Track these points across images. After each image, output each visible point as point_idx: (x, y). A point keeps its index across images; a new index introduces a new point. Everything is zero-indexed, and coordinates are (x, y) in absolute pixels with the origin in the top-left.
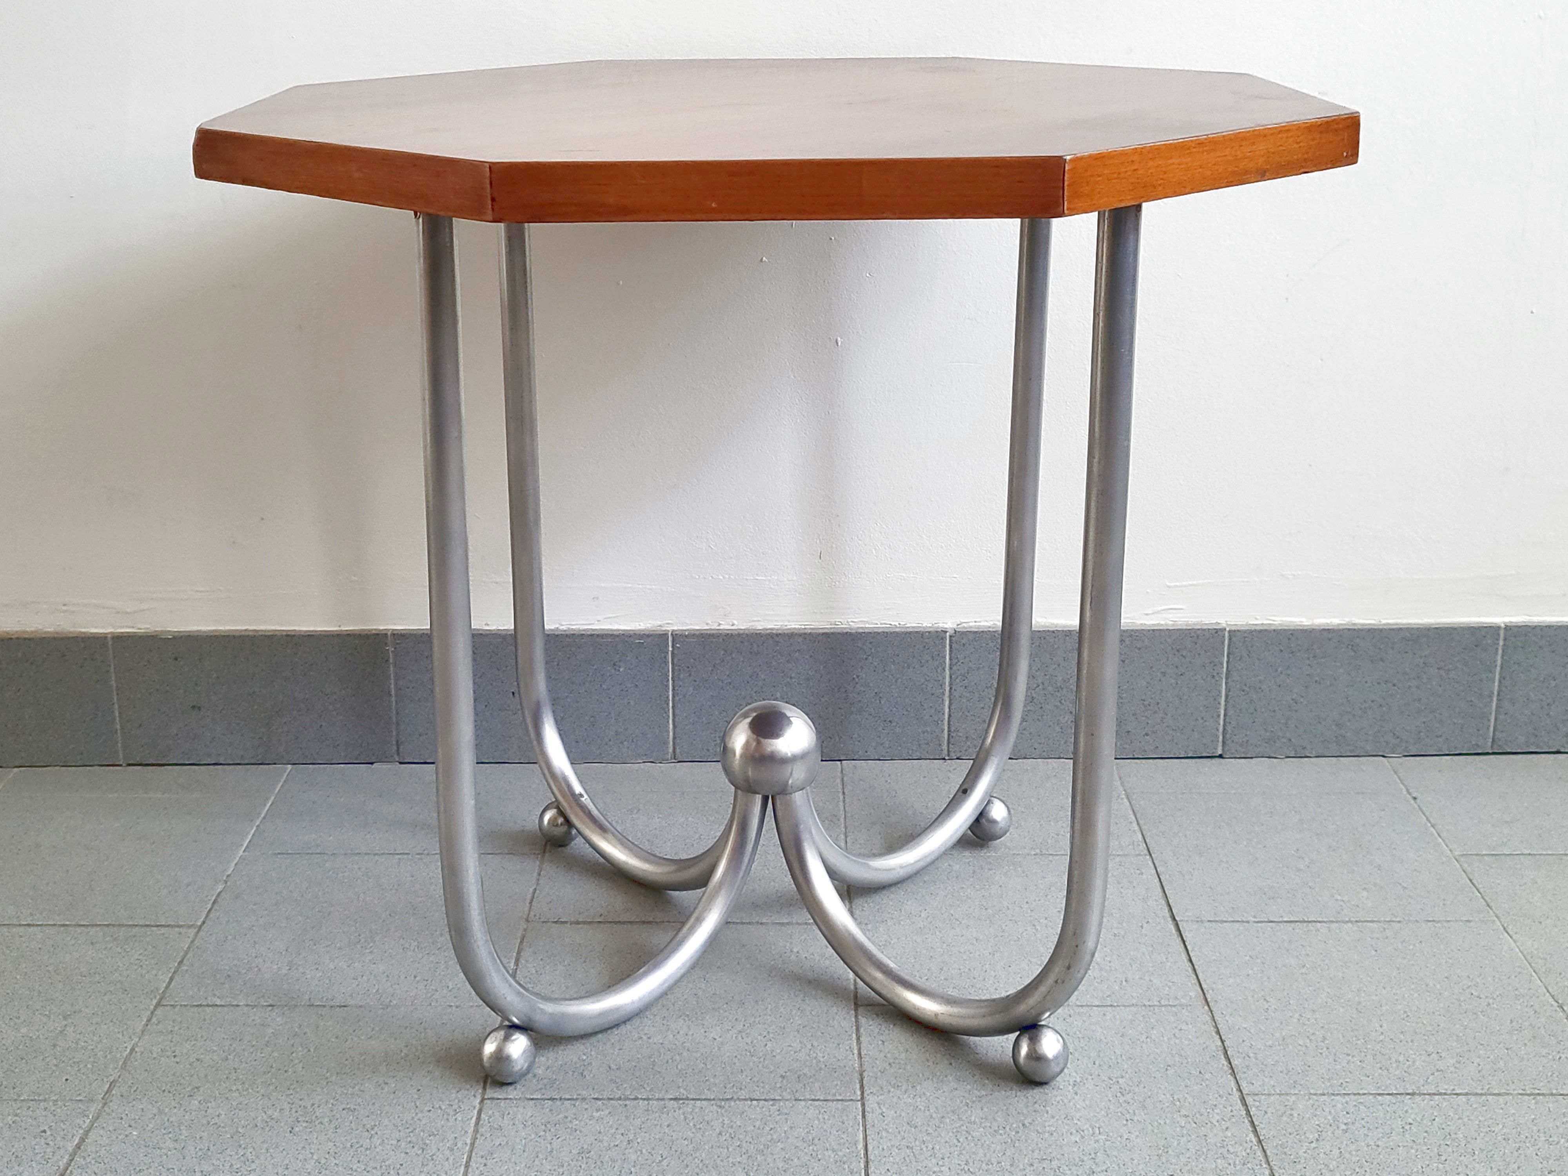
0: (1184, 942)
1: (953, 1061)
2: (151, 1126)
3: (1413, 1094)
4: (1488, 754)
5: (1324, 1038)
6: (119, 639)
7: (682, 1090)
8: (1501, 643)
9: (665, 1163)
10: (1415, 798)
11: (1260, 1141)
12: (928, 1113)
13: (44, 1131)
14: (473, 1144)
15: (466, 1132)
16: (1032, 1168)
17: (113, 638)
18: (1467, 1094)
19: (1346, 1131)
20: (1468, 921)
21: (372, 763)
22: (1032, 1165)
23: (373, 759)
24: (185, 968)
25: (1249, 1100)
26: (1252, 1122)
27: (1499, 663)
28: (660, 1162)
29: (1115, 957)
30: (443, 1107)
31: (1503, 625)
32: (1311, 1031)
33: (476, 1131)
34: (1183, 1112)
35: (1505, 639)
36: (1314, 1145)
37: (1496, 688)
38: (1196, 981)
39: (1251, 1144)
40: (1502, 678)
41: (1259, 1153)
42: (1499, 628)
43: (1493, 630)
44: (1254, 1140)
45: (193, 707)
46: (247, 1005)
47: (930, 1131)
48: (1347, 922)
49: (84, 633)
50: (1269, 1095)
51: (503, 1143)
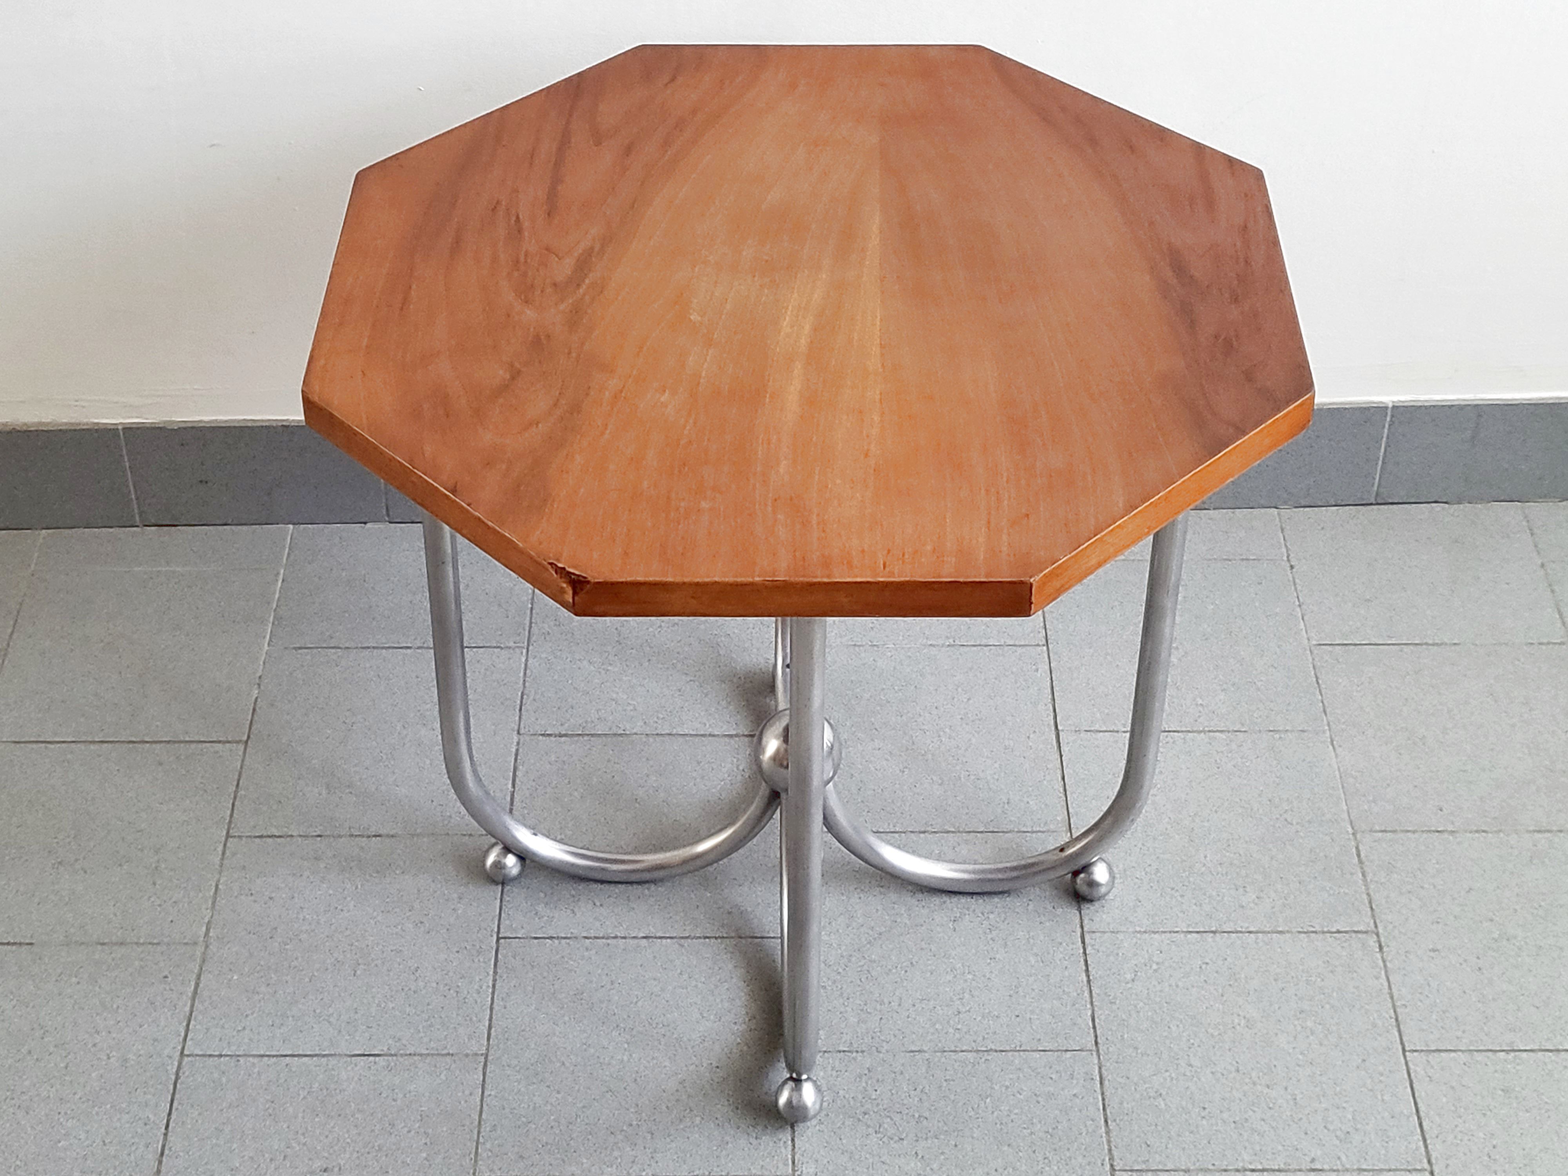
0: (1061, 756)
1: (862, 895)
2: (246, 970)
3: (1214, 932)
4: (1371, 504)
5: (1158, 870)
6: (129, 430)
7: (651, 927)
8: (1388, 419)
9: (640, 1004)
10: (1292, 567)
11: (1089, 981)
12: (839, 951)
13: (166, 977)
14: (494, 986)
15: (488, 973)
16: (914, 1009)
17: (124, 429)
18: (1257, 932)
19: (1156, 971)
20: (1303, 731)
21: (365, 523)
22: (914, 1005)
23: (366, 519)
24: (243, 792)
25: (1087, 938)
26: (1086, 961)
27: (1385, 435)
28: (636, 1002)
29: (1002, 774)
30: (468, 947)
31: (1390, 405)
32: (1149, 862)
33: (495, 972)
34: (1035, 950)
35: (1392, 416)
36: (1129, 985)
37: (1382, 454)
38: (1065, 804)
39: (1081, 984)
40: (1388, 445)
41: (1087, 994)
42: (1387, 408)
43: (1381, 409)
44: (1085, 979)
45: (201, 482)
46: (300, 836)
47: (840, 970)
48: (1201, 732)
49: (98, 424)
50: (1104, 932)
51: (517, 985)
